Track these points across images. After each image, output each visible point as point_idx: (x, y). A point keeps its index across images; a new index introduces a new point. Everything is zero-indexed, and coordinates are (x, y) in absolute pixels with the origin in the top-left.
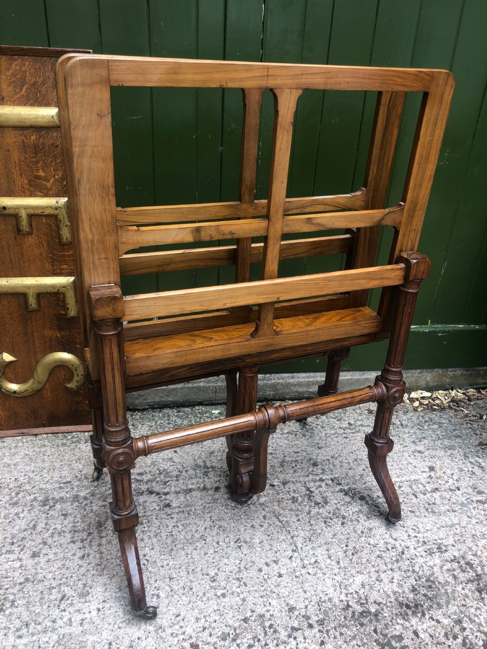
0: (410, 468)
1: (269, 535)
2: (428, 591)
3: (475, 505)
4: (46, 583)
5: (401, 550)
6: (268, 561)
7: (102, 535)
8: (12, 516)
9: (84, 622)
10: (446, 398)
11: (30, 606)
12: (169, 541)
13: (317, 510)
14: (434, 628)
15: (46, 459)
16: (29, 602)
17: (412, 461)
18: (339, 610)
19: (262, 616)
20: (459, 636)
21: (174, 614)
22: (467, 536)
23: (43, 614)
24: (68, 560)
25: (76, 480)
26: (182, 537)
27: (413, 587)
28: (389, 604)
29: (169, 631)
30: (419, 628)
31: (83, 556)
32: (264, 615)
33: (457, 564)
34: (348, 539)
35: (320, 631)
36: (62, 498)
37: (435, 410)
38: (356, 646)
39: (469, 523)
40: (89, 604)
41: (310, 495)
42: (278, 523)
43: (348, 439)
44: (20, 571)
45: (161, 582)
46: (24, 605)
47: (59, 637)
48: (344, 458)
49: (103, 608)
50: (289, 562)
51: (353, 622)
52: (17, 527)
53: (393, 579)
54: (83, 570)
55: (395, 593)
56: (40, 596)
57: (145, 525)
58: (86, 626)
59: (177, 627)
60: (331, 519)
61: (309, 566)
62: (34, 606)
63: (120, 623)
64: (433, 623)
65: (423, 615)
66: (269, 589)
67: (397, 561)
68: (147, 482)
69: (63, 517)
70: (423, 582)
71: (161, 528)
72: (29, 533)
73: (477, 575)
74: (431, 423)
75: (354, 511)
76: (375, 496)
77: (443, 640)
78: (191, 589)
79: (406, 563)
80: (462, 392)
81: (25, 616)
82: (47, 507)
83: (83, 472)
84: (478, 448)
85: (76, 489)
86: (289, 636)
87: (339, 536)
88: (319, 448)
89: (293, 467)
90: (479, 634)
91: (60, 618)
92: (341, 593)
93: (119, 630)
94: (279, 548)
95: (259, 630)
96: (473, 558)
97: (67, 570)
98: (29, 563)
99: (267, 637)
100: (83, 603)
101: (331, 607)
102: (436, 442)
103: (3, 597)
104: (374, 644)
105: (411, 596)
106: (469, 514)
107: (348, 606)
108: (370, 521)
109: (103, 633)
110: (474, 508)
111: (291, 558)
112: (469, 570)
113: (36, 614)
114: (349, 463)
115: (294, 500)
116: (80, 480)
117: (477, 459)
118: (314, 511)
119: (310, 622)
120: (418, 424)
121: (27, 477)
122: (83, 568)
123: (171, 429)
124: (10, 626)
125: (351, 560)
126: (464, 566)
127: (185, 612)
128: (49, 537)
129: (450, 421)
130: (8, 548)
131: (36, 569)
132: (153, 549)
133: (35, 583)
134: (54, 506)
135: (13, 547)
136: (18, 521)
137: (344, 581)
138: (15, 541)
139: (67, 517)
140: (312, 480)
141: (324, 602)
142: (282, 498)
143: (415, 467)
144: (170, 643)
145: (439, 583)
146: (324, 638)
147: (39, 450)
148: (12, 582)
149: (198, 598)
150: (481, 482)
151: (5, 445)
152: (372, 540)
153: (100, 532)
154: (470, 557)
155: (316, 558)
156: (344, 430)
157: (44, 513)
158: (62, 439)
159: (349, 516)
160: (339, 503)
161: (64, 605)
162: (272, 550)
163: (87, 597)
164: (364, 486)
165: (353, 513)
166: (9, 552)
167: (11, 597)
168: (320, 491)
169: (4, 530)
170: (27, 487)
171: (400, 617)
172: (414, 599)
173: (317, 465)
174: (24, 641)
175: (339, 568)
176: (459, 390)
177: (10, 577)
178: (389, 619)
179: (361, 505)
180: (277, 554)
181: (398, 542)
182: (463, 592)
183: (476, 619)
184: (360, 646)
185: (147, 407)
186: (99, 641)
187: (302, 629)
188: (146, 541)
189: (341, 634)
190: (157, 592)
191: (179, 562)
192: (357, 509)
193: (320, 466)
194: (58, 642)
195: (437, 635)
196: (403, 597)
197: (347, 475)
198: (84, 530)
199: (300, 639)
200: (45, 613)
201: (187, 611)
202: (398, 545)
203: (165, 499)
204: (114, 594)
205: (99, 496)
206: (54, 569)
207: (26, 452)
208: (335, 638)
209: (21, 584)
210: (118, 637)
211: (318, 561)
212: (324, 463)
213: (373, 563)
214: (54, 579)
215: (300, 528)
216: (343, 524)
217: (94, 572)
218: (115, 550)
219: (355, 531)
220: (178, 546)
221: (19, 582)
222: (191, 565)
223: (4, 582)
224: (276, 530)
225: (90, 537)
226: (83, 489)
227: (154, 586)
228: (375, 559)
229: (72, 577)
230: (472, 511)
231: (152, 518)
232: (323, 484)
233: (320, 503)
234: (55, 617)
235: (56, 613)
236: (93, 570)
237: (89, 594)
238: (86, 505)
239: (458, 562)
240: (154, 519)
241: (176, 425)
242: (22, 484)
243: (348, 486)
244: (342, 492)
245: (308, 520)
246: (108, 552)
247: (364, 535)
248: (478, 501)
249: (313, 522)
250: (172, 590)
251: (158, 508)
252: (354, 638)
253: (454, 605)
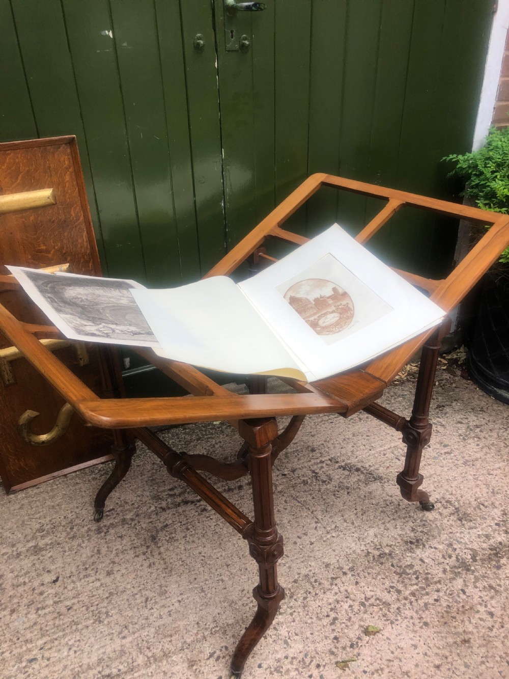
0: (389, 438)
1: (293, 515)
2: (424, 528)
3: (444, 456)
4: (128, 592)
5: (397, 503)
6: (299, 534)
7: (159, 545)
8: (75, 547)
9: (172, 613)
10: (403, 373)
11: (122, 612)
12: (216, 538)
13: (325, 487)
14: (434, 554)
15: (84, 495)
16: (120, 610)
17: (388, 432)
18: (363, 557)
19: (307, 576)
20: (453, 555)
21: (239, 590)
22: (443, 481)
23: (136, 616)
24: (139, 571)
25: (118, 507)
26: (225, 532)
27: (412, 528)
28: (397, 544)
29: (240, 603)
30: (423, 556)
31: (150, 566)
32: (308, 575)
33: (440, 504)
34: (355, 504)
35: (352, 575)
36: (112, 524)
37: (396, 385)
38: (382, 580)
39: (442, 471)
40: (170, 599)
41: (316, 476)
42: (298, 504)
43: (334, 424)
44: (103, 589)
45: (221, 570)
46: (117, 613)
47: (156, 629)
48: (335, 440)
49: (182, 599)
50: (316, 532)
51: (375, 563)
52: (84, 556)
53: (396, 525)
54: (154, 575)
55: (400, 535)
56: (127, 603)
57: (191, 530)
58: (174, 616)
59: (245, 599)
60: (338, 492)
61: (331, 532)
62: (126, 612)
63: (200, 606)
64: (433, 550)
65: (424, 546)
66: (307, 555)
67: (396, 512)
68: (180, 495)
69: (120, 539)
70: (418, 523)
71: (205, 528)
72: (97, 557)
73: (456, 509)
74: (396, 397)
75: (354, 481)
76: (367, 466)
77: (442, 560)
78: (247, 569)
79: (403, 512)
80: (414, 365)
81: (122, 621)
82: (103, 534)
83: (122, 499)
84: (437, 410)
85: (121, 514)
86: (332, 584)
87: (347, 503)
88: (313, 436)
89: (296, 456)
90: (466, 551)
91: (151, 615)
92: (361, 545)
93: (201, 612)
94: (304, 523)
95: (308, 586)
96: (450, 496)
97: (141, 578)
98: (108, 580)
99: (315, 589)
100: (165, 599)
101: (356, 557)
102: (404, 412)
103: (97, 612)
104: (394, 574)
105: (412, 535)
106: (441, 465)
107: (368, 553)
108: (369, 486)
109: (189, 617)
110: (444, 459)
111: (316, 528)
112: (449, 506)
113: (130, 617)
114: (340, 443)
115: (305, 483)
116: (121, 506)
117: (439, 419)
118: (323, 488)
119: (344, 571)
120: (386, 400)
121: (74, 512)
122: (154, 574)
123: (184, 446)
124: (112, 632)
125: (362, 519)
126: (445, 504)
127: (248, 587)
128: (115, 556)
129: (410, 392)
130: (84, 573)
131: (115, 584)
132: (205, 547)
133: (119, 594)
134: (108, 531)
135: (89, 572)
136: (83, 551)
137: (361, 536)
138: (87, 567)
139: (123, 538)
140: (315, 464)
141: (350, 554)
142: (295, 483)
143: (392, 436)
144: (244, 611)
145: (430, 521)
146: (357, 579)
147: (74, 488)
148: (99, 599)
149: (254, 574)
150: (445, 437)
151: (42, 491)
152: (373, 501)
153: (156, 543)
154: (448, 497)
155: (335, 524)
156: (329, 417)
157: (103, 539)
158: (90, 475)
159: (351, 486)
160: (341, 477)
161: (150, 605)
162: (299, 525)
163: (167, 595)
164: (357, 459)
165: (354, 483)
166: (86, 576)
167: (104, 610)
168: (323, 472)
169: (74, 560)
170: (78, 521)
171: (408, 551)
172: (415, 537)
173: (315, 451)
174: (129, 639)
175: (355, 527)
176: (412, 364)
177: (96, 595)
178: (401, 555)
179: (359, 475)
180: (305, 528)
181: (394, 498)
182: (448, 523)
183: (462, 540)
184: (384, 579)
185: (156, 431)
186: (188, 623)
187: (339, 577)
188: (197, 542)
189: (369, 574)
190: (220, 578)
191: (230, 552)
192: (356, 480)
193: (317, 451)
194: (156, 633)
195: (437, 558)
196: (407, 537)
197: (341, 453)
198: (142, 545)
199: (340, 584)
200: (137, 615)
201: (249, 586)
202: (393, 499)
203: (201, 505)
204: (188, 587)
205: (143, 515)
206: (130, 580)
207: (64, 492)
208: (365, 577)
209: (107, 598)
210: (202, 617)
211: (338, 525)
212: (320, 448)
213: (379, 518)
214: (134, 587)
215: (316, 504)
216: (348, 493)
217: (164, 575)
218: (174, 554)
219: (359, 497)
220: (225, 540)
221: (105, 597)
222: (240, 551)
223: (92, 600)
224: (298, 510)
225: (149, 549)
226: (127, 512)
227: (216, 574)
228: (379, 514)
229: (147, 583)
230: (443, 461)
231: (195, 523)
232: (324, 465)
233: (326, 481)
234: (146, 615)
235: (146, 612)
236: (163, 573)
237: (167, 592)
238: (136, 524)
239: (441, 502)
240: (197, 523)
241: (186, 441)
242: (72, 520)
243: (344, 463)
244: (340, 468)
245: (320, 496)
246: (169, 558)
247: (367, 498)
248: (446, 453)
249: (325, 497)
250: (232, 574)
251: (197, 514)
252: (379, 574)
253: (443, 534)
